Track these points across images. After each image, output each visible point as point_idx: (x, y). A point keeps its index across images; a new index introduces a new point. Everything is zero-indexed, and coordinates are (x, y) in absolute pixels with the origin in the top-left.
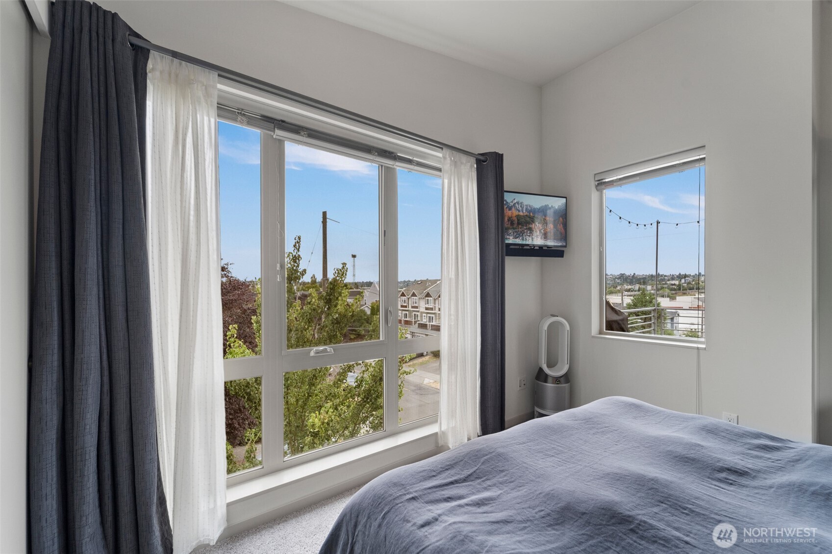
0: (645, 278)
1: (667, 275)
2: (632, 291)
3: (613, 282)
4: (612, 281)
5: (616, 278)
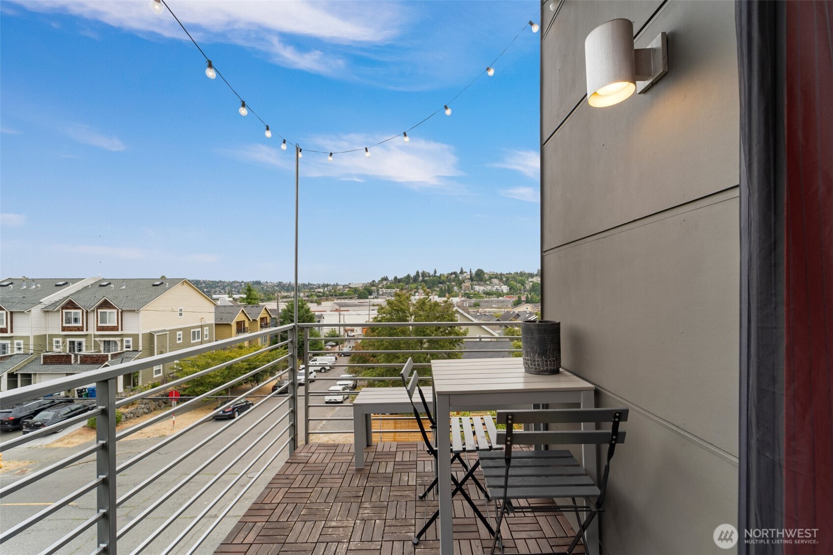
3: (273, 289)
4: (271, 288)
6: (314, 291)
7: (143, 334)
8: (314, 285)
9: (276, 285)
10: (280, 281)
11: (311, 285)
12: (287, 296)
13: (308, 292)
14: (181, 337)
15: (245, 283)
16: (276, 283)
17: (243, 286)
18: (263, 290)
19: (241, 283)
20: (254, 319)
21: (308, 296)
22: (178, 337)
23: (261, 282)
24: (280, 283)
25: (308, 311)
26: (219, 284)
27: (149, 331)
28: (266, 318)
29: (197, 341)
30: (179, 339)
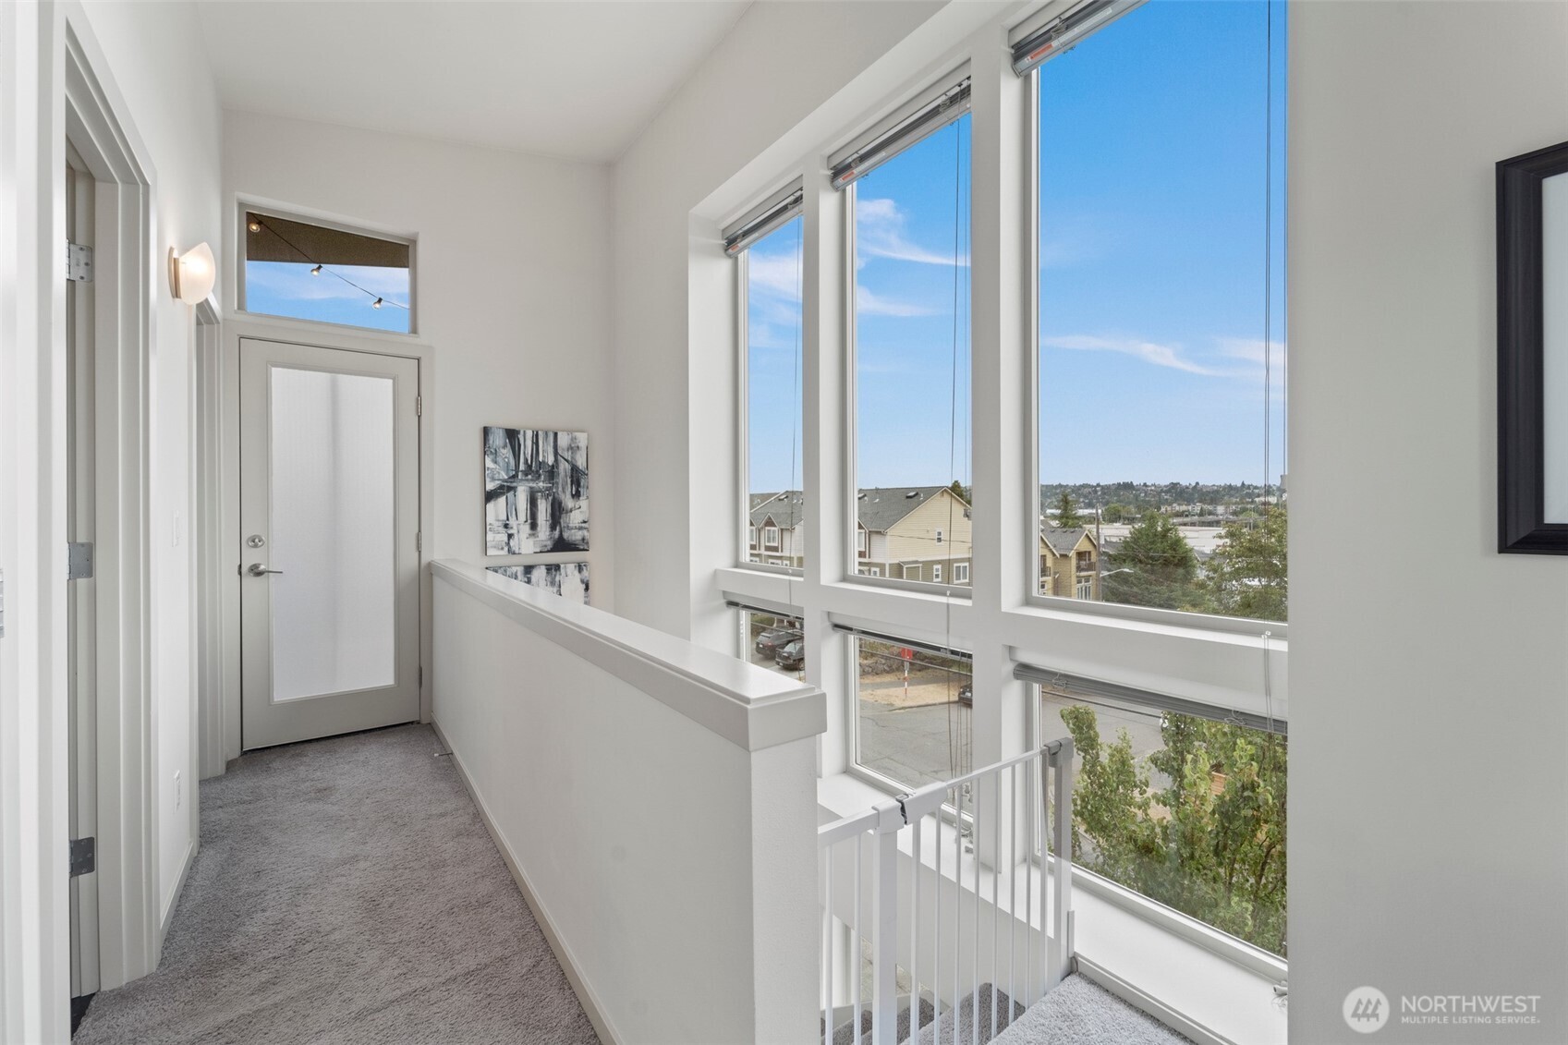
0: (1217, 492)
1: (1259, 485)
2: (1187, 516)
3: (1157, 499)
4: (1154, 496)
5: (1162, 491)
6: (1253, 502)
7: (890, 565)
8: (1256, 488)
9: (1165, 489)
10: (1175, 482)
11: (1249, 487)
12: (1184, 512)
13: (1236, 503)
14: (940, 573)
15: (1103, 487)
16: (1165, 486)
17: (1099, 493)
18: (1137, 500)
19: (1095, 487)
20: (1063, 553)
21: (1235, 513)
22: (935, 573)
23: (1135, 484)
24: (1174, 486)
25: (1177, 543)
26: (1058, 491)
27: (897, 562)
28: (1090, 552)
29: (962, 581)
30: (937, 576)
